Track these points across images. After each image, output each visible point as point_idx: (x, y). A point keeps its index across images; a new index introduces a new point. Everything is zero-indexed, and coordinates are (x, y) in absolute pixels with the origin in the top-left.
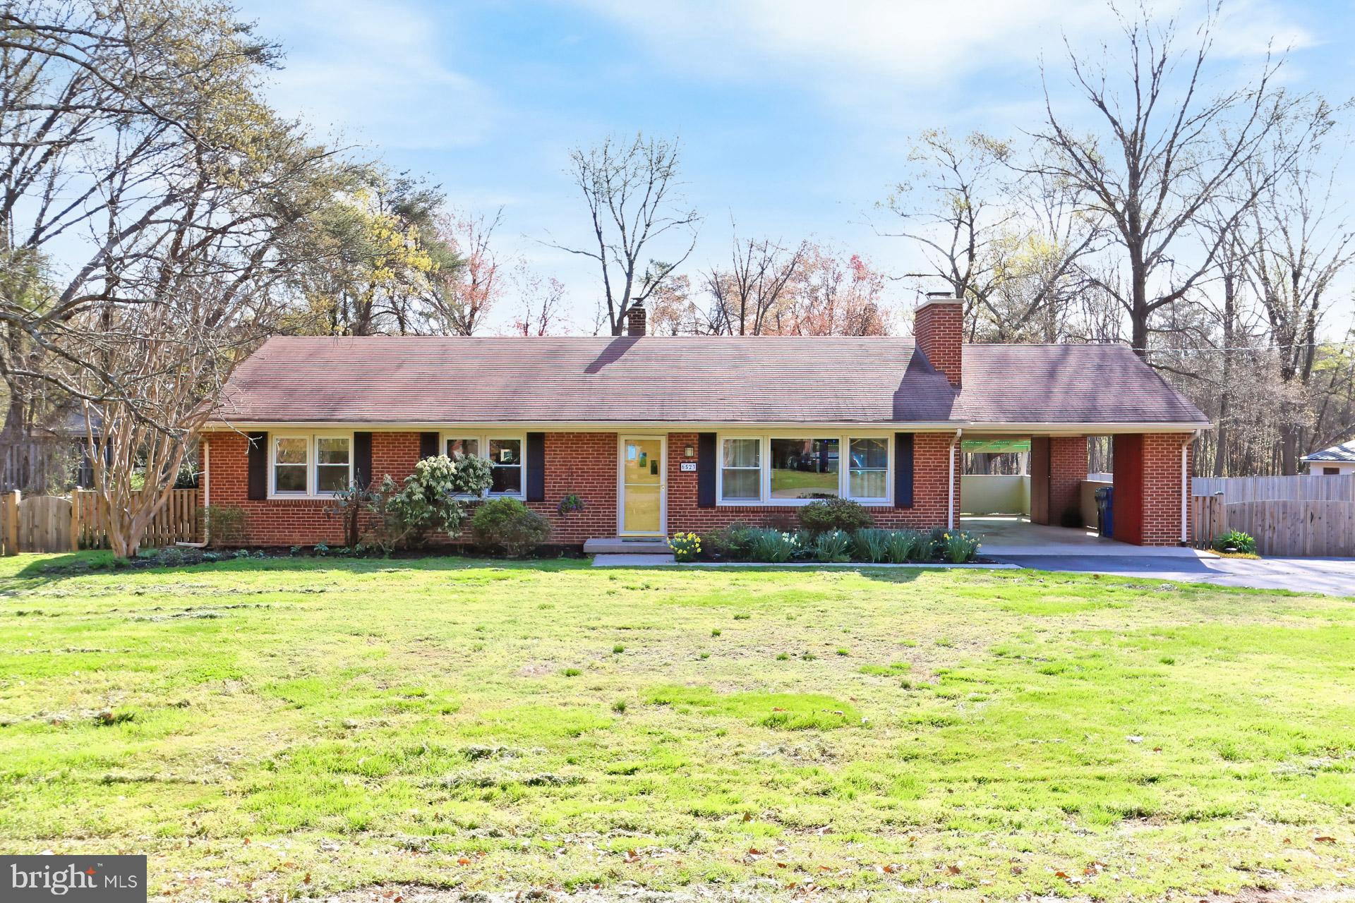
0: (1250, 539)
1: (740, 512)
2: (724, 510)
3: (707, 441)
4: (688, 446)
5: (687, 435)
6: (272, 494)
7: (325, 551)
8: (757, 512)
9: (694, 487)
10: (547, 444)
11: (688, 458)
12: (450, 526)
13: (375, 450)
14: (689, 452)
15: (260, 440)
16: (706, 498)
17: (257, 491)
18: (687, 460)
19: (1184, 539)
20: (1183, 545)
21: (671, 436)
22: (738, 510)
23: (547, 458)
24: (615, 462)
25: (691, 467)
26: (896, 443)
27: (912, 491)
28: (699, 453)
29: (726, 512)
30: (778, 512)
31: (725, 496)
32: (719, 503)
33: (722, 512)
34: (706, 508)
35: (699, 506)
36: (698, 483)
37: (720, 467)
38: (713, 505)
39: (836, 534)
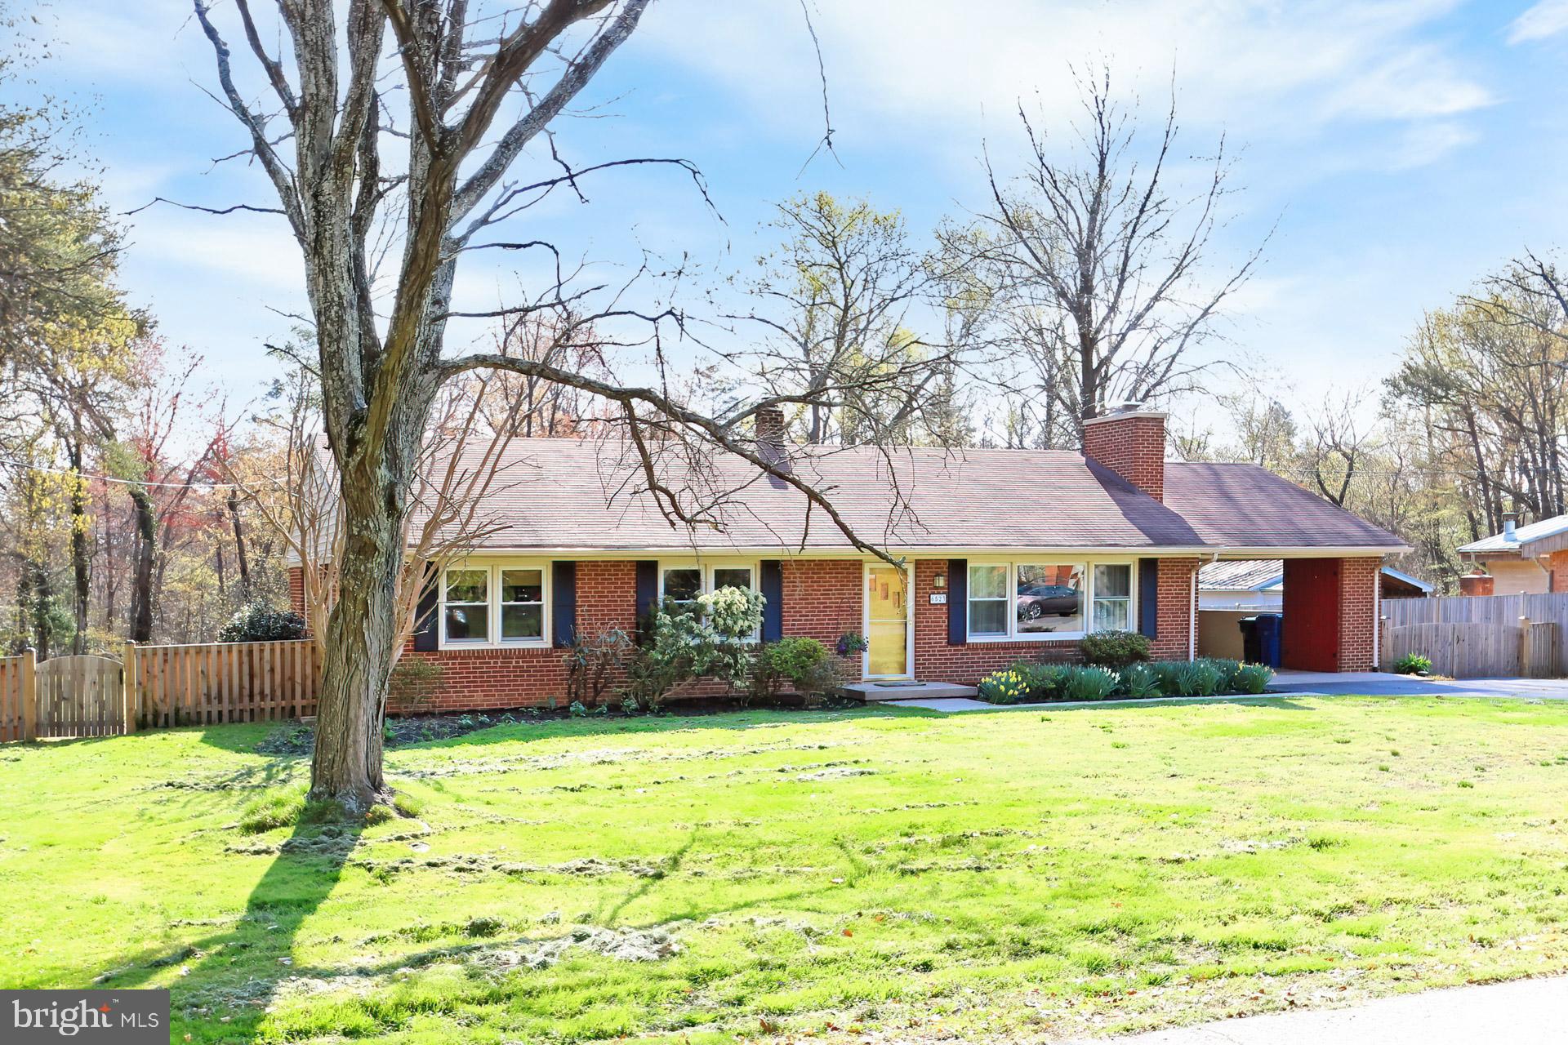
0: (1429, 662)
1: (991, 649)
2: (975, 647)
3: (957, 569)
4: (938, 575)
5: (937, 562)
6: (445, 644)
7: (584, 712)
8: (1008, 648)
9: (944, 622)
10: (786, 574)
11: (936, 588)
12: (736, 674)
13: (579, 584)
14: (941, 582)
16: (956, 636)
18: (937, 590)
19: (1376, 664)
20: (1374, 670)
21: (919, 564)
22: (989, 647)
23: (785, 591)
24: (860, 594)
25: (940, 599)
26: (1140, 570)
27: (1156, 621)
28: (949, 583)
29: (977, 649)
30: (1029, 648)
31: (975, 630)
32: (970, 639)
33: (973, 649)
34: (957, 645)
35: (949, 643)
36: (948, 618)
37: (968, 599)
38: (963, 642)
39: (1140, 668)
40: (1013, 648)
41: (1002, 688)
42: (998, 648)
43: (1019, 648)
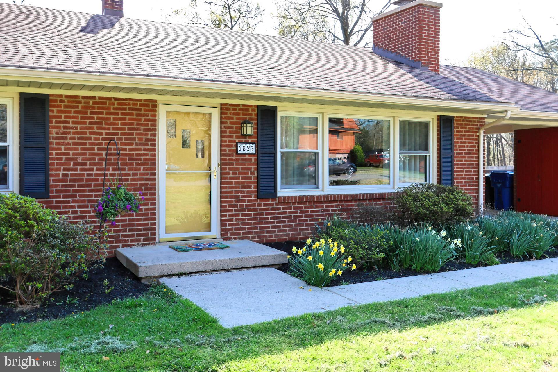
1: (303, 203)
2: (286, 201)
3: (266, 117)
4: (246, 122)
5: (246, 107)
8: (321, 202)
9: (253, 174)
10: (53, 112)
11: (244, 136)
14: (249, 129)
16: (266, 187)
18: (245, 138)
21: (224, 109)
22: (301, 201)
24: (153, 141)
25: (249, 148)
26: (439, 127)
27: (452, 175)
28: (257, 130)
29: (288, 203)
30: (341, 201)
31: (286, 183)
32: (281, 193)
33: (284, 203)
34: (267, 199)
35: (258, 197)
36: (257, 169)
37: (279, 149)
38: (273, 195)
39: (469, 228)
40: (325, 202)
41: (321, 266)
42: (310, 202)
43: (331, 202)
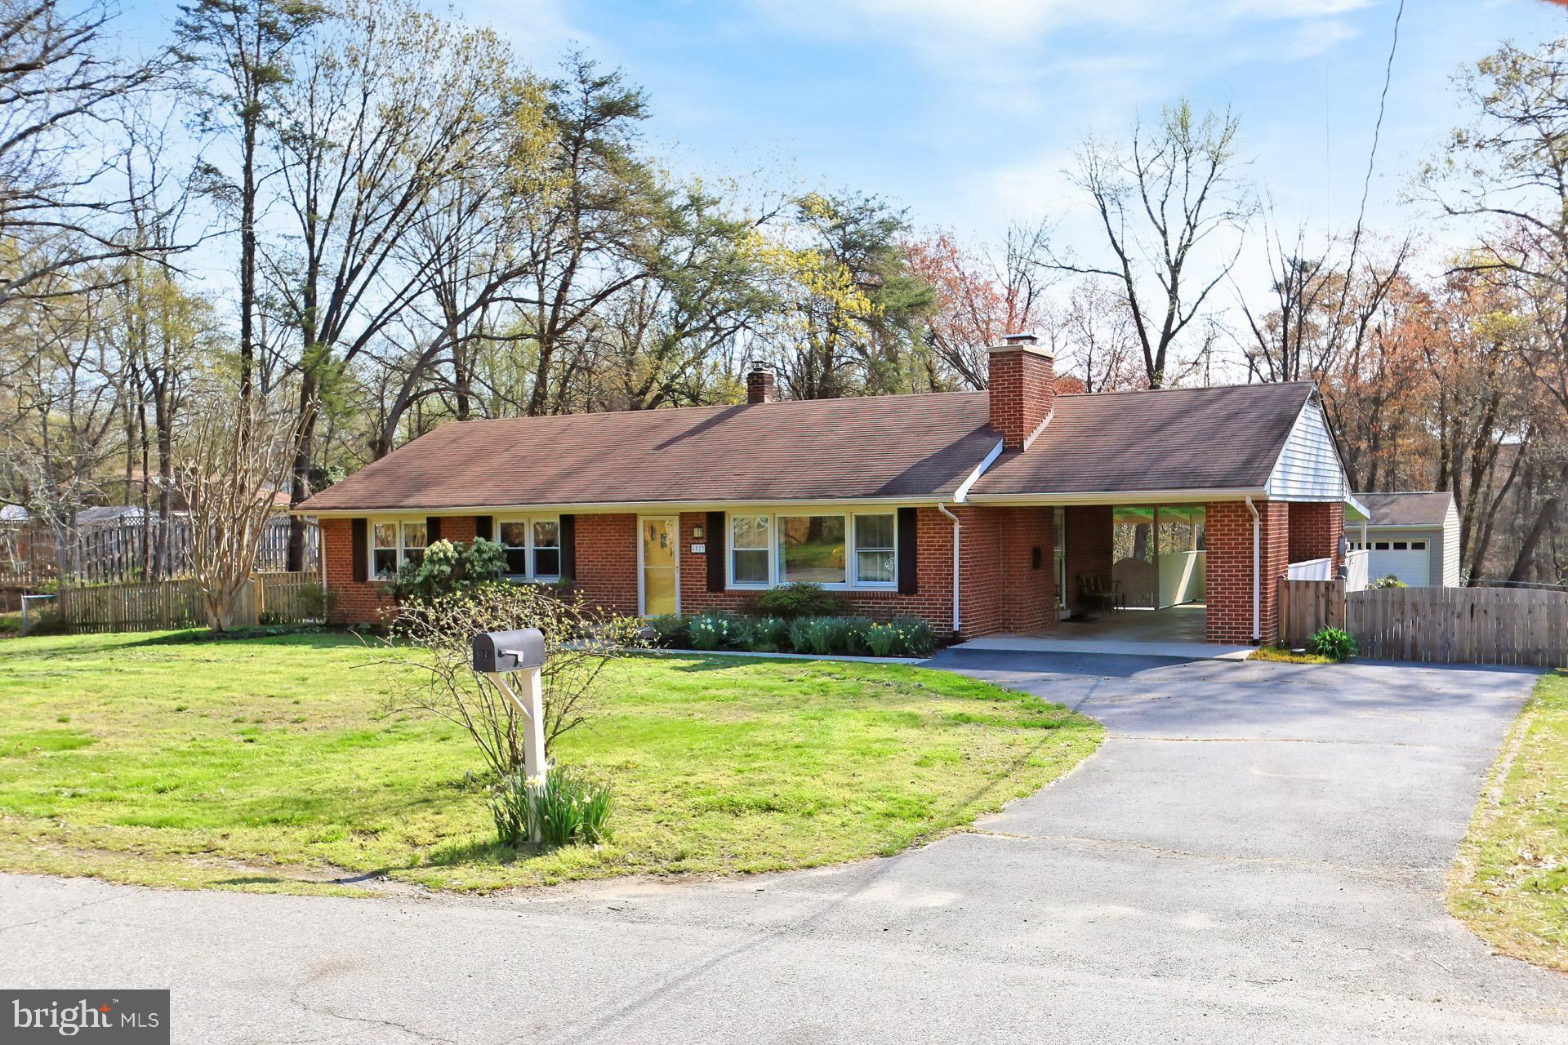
3: (715, 520)
4: (697, 526)
5: (697, 514)
6: (373, 576)
9: (703, 568)
10: (579, 526)
11: (697, 538)
13: (443, 534)
15: (360, 526)
16: (716, 581)
17: (360, 574)
18: (697, 540)
19: (1256, 636)
20: (1255, 643)
21: (681, 516)
22: (750, 595)
23: (577, 541)
24: (634, 544)
25: (699, 548)
26: (900, 518)
27: (915, 574)
28: (708, 534)
29: (736, 596)
31: (734, 578)
32: (730, 587)
33: (732, 596)
34: (717, 591)
35: (708, 589)
36: (707, 566)
37: (730, 548)
38: (723, 589)
42: (757, 597)
